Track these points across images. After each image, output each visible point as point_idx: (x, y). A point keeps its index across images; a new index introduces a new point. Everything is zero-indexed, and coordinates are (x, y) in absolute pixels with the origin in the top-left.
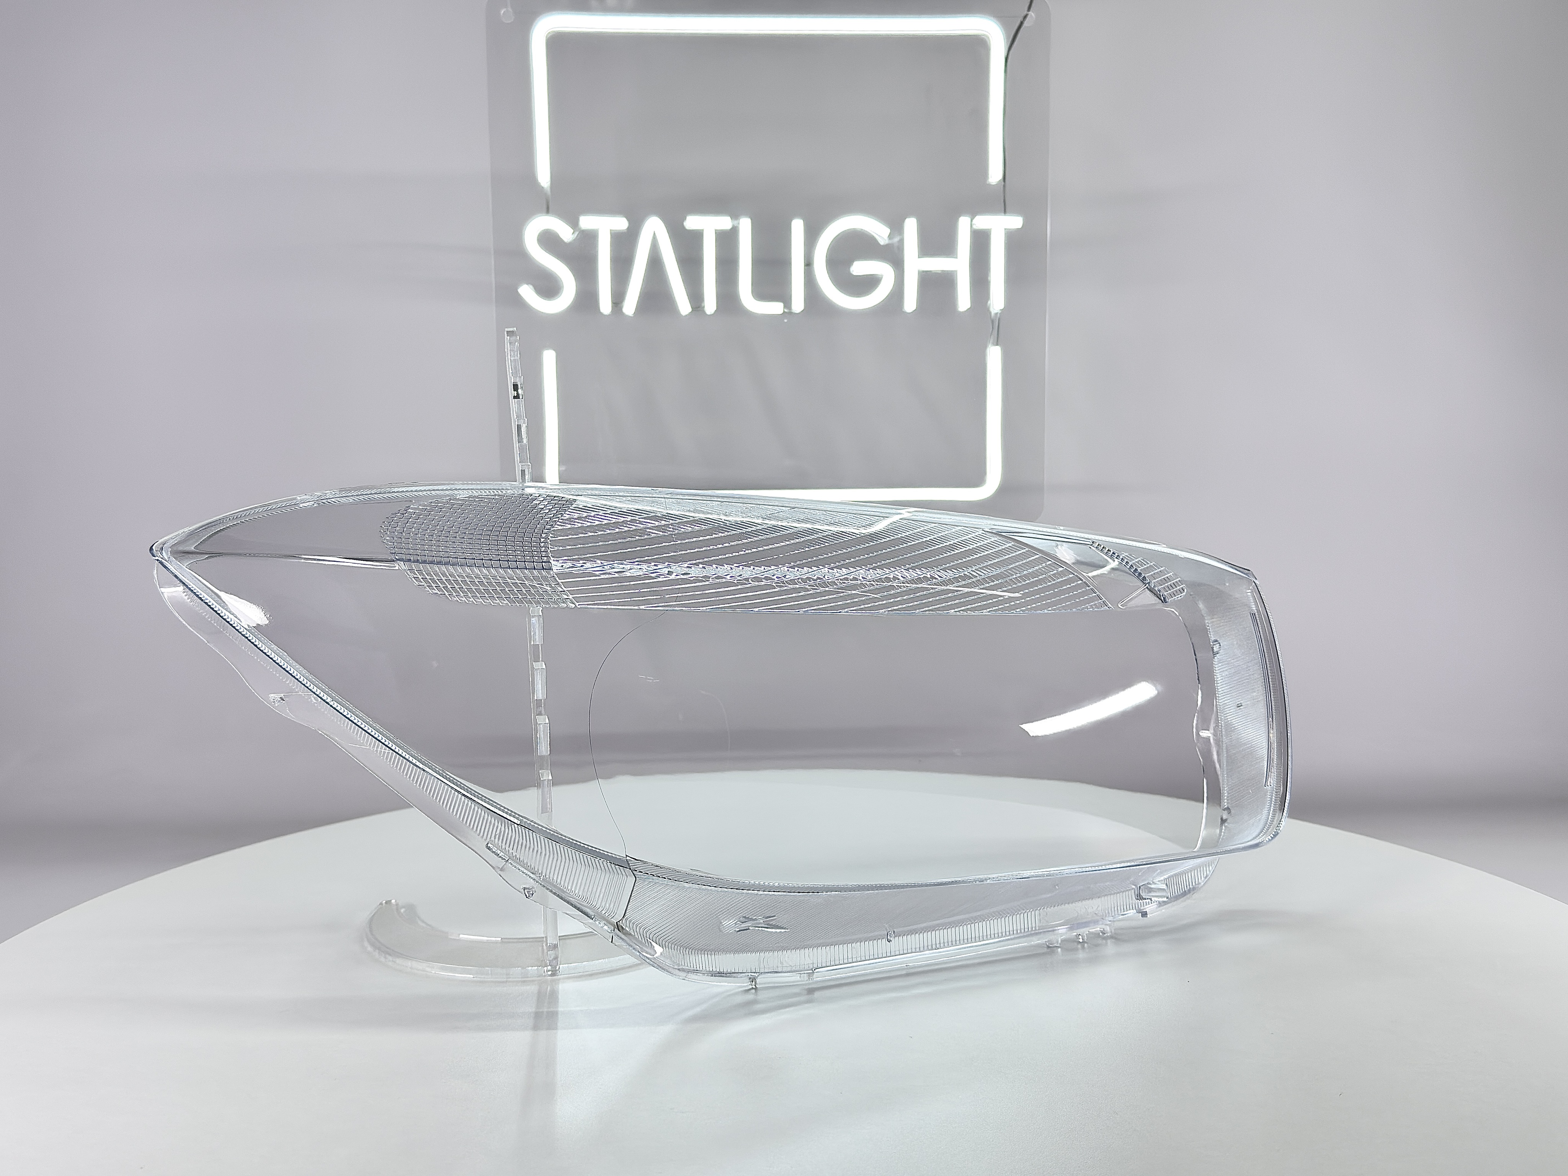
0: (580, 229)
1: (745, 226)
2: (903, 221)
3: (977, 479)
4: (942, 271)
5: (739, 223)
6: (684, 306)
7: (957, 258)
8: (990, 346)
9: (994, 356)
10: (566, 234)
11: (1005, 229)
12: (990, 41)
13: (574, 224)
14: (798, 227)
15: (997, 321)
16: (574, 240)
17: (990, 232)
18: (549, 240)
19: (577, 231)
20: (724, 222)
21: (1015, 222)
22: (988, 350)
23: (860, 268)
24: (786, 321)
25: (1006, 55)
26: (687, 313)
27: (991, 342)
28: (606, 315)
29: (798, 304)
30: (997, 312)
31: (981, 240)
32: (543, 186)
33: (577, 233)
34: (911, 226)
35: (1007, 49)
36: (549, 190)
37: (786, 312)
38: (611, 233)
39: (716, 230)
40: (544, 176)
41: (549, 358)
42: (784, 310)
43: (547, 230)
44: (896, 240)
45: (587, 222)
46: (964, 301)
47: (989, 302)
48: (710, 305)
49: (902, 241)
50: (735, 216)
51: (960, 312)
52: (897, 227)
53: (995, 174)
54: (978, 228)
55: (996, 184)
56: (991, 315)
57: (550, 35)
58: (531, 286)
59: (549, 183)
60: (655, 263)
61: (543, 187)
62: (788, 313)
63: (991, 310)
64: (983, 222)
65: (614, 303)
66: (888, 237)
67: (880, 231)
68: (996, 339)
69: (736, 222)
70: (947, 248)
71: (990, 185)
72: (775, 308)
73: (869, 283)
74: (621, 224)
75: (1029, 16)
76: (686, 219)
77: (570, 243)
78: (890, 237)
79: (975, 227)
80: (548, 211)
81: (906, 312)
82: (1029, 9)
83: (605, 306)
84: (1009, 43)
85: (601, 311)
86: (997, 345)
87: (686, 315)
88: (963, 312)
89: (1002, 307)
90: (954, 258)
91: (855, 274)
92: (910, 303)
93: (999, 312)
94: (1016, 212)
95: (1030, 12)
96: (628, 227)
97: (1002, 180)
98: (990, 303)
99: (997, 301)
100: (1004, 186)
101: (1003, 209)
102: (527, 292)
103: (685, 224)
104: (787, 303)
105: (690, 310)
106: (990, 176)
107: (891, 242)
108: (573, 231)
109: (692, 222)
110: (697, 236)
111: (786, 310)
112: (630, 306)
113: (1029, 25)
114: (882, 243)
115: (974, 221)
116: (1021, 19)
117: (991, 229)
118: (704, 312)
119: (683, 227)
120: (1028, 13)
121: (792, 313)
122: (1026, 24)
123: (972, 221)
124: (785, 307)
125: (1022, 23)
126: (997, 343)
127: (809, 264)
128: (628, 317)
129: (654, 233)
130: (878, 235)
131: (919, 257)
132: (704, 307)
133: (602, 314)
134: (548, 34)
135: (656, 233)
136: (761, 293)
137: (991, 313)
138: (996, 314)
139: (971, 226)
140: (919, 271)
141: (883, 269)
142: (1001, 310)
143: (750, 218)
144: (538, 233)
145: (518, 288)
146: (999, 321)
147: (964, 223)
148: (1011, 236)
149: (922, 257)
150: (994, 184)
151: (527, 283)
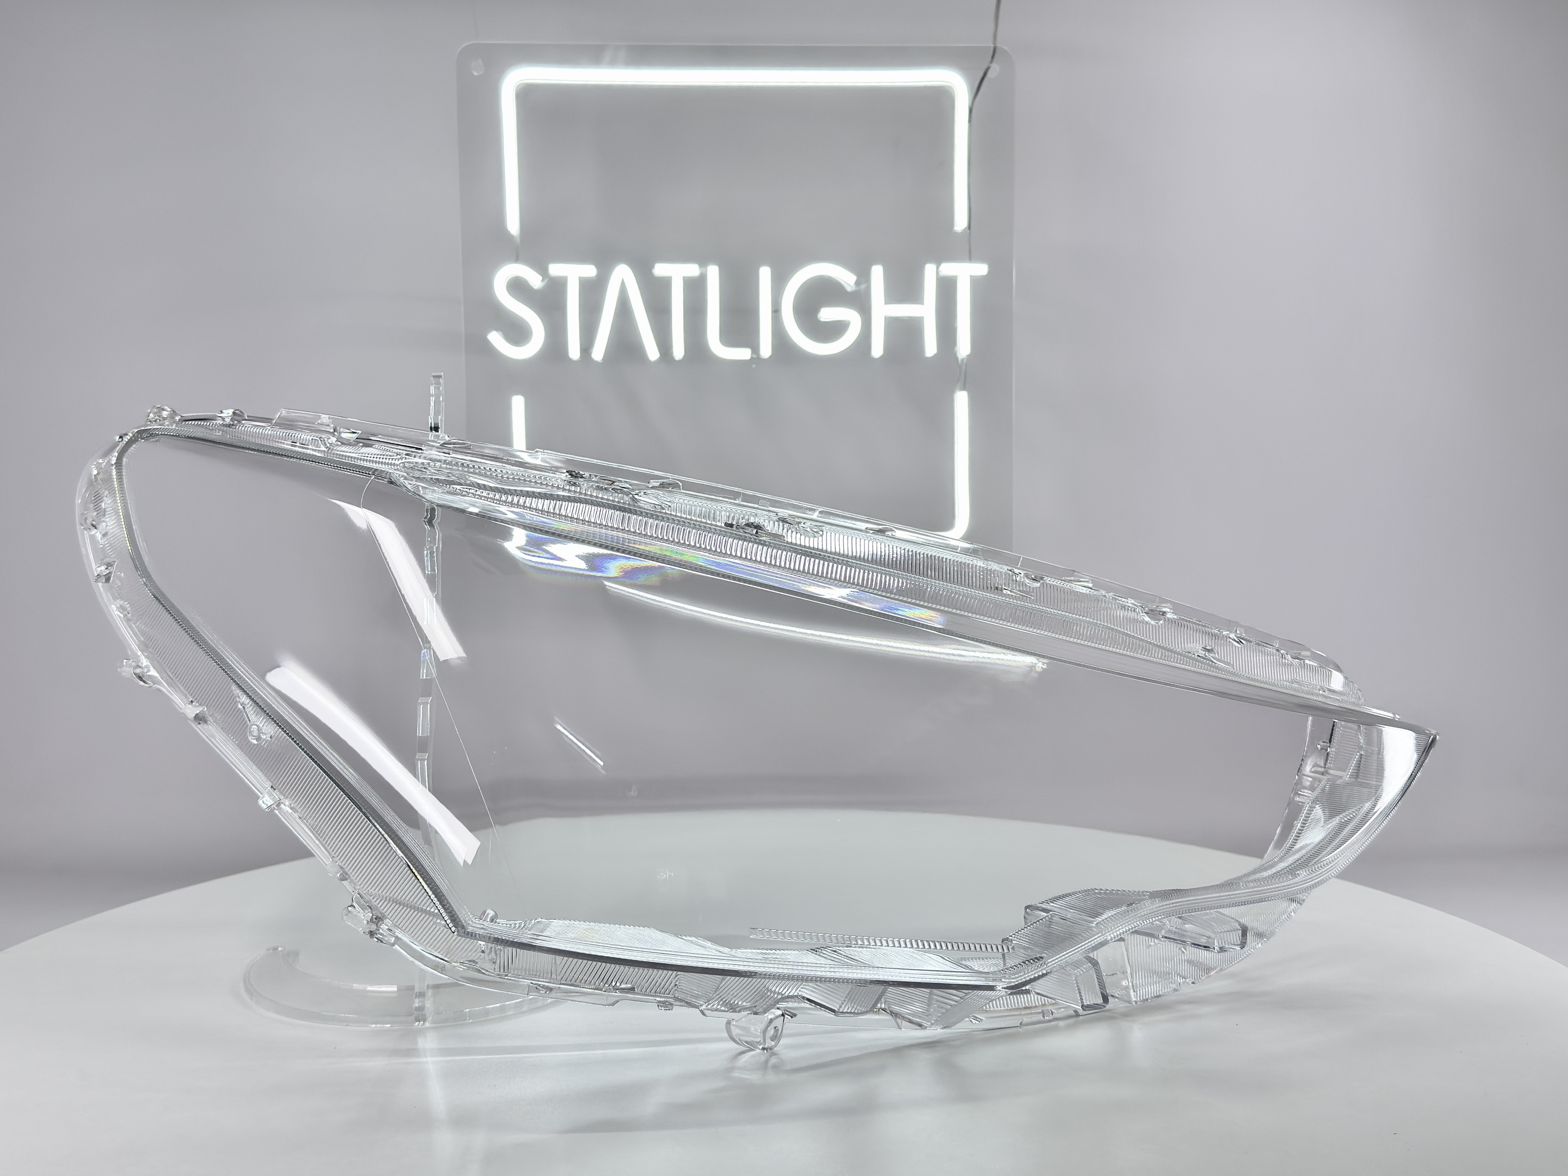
0: (548, 276)
1: (713, 273)
2: (869, 269)
3: (944, 521)
4: (908, 317)
5: (707, 271)
6: (653, 353)
7: (923, 304)
8: (957, 391)
9: (961, 400)
10: (535, 280)
11: (971, 276)
12: (954, 91)
13: (543, 271)
14: (765, 274)
15: (964, 367)
16: (544, 288)
17: (956, 279)
18: (518, 287)
19: (545, 278)
20: (692, 270)
21: (981, 269)
22: (955, 395)
23: (827, 314)
24: (754, 366)
25: (970, 107)
26: (656, 359)
27: (958, 387)
28: (575, 361)
29: (766, 350)
30: (962, 357)
31: (947, 287)
32: (512, 234)
33: (546, 281)
34: (877, 273)
35: (971, 101)
36: (518, 237)
37: (754, 358)
38: (580, 281)
39: (684, 277)
40: (513, 225)
41: (518, 404)
42: (752, 358)
43: (516, 277)
44: (863, 286)
45: (556, 269)
46: (931, 348)
47: (956, 348)
48: (679, 351)
49: (869, 288)
50: (703, 263)
51: (928, 358)
52: (863, 274)
53: (961, 223)
54: (943, 274)
55: (962, 232)
56: (958, 362)
57: (520, 86)
58: (501, 333)
59: (518, 232)
60: (624, 308)
61: (512, 236)
62: (756, 358)
63: (958, 355)
64: (948, 269)
65: (582, 349)
66: (855, 283)
67: (847, 278)
68: (963, 384)
69: (704, 270)
70: (914, 295)
71: (955, 232)
72: (743, 354)
73: (836, 330)
74: (590, 271)
75: (992, 66)
76: (653, 267)
77: (539, 290)
78: (857, 283)
79: (941, 274)
80: (517, 260)
81: (873, 358)
83: (574, 352)
84: (974, 93)
85: (570, 356)
86: (964, 390)
87: (655, 362)
88: (931, 357)
89: (969, 353)
90: (921, 304)
91: (822, 320)
92: (877, 350)
93: (966, 357)
94: (981, 260)
95: (993, 64)
96: (597, 275)
97: (968, 227)
98: (957, 350)
99: (964, 348)
100: (970, 233)
101: (968, 256)
102: (496, 339)
103: (654, 271)
104: (755, 349)
105: (658, 356)
106: (955, 224)
107: (858, 289)
108: (541, 278)
109: (661, 270)
110: (665, 284)
111: (754, 356)
112: (598, 353)
113: (992, 77)
114: (849, 289)
115: (941, 268)
116: (984, 71)
117: (957, 277)
118: (672, 358)
119: (653, 275)
120: (990, 64)
121: (760, 358)
122: (990, 75)
123: (938, 268)
124: (752, 354)
125: (985, 74)
126: (964, 388)
127: (776, 311)
128: (597, 362)
129: (623, 280)
130: (844, 282)
131: (885, 304)
132: (672, 353)
133: (570, 360)
134: (518, 86)
135: (624, 280)
136: (730, 337)
137: (957, 359)
138: (963, 360)
139: (937, 273)
140: (886, 318)
141: (850, 315)
142: (968, 356)
143: (717, 265)
144: (507, 280)
145: (487, 335)
146: (966, 365)
147: (930, 270)
148: (977, 283)
149: (888, 304)
150: (960, 232)
151: (496, 330)
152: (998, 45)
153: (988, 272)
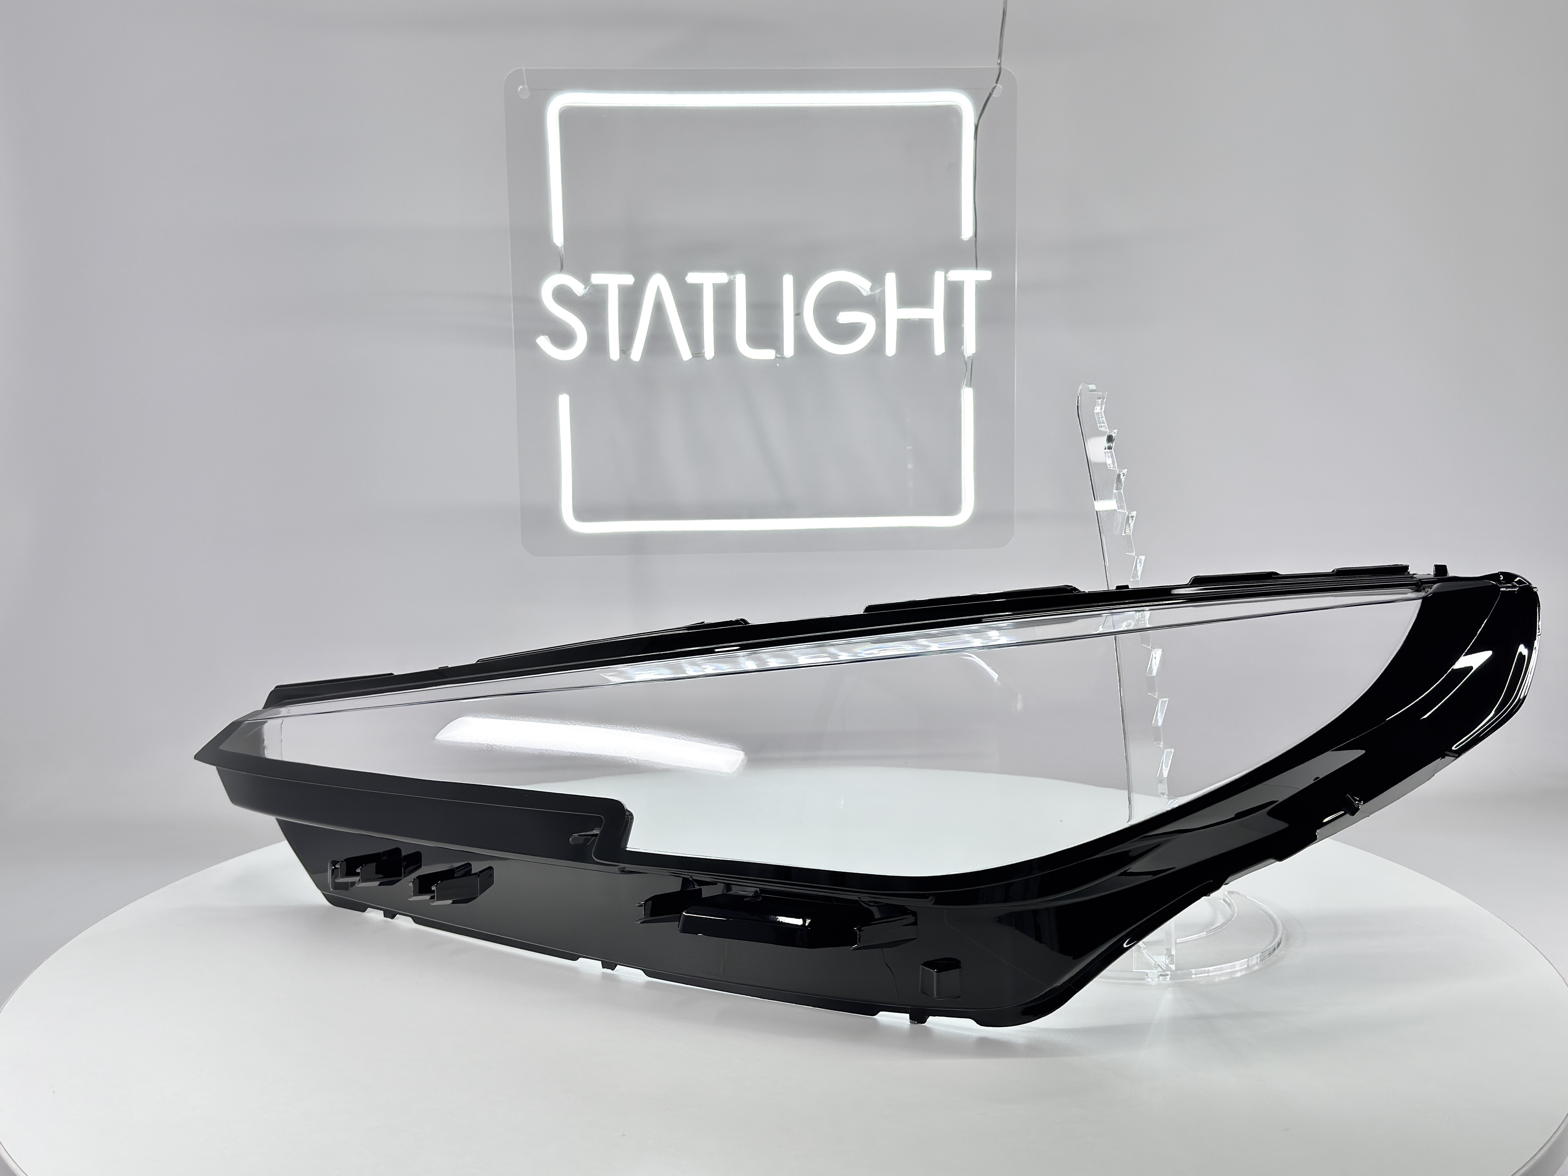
0: (592, 283)
1: (741, 280)
2: (885, 275)
3: (952, 506)
4: (920, 319)
5: (735, 278)
6: (686, 353)
7: (933, 308)
8: (964, 387)
9: (967, 395)
10: (578, 288)
11: (976, 281)
12: (961, 110)
13: (586, 280)
14: (788, 281)
15: (970, 363)
16: (586, 294)
18: (563, 296)
19: (588, 286)
20: (722, 278)
21: (986, 275)
22: (963, 389)
23: (845, 317)
24: (778, 365)
25: (976, 124)
26: (688, 359)
27: (965, 382)
28: (615, 361)
29: (789, 350)
30: (970, 355)
31: (954, 292)
32: (557, 245)
33: (588, 289)
34: (891, 279)
35: (978, 118)
36: (563, 248)
37: (777, 357)
38: (619, 288)
39: (714, 284)
40: (558, 238)
41: (564, 401)
42: (776, 356)
43: (561, 285)
44: (878, 291)
45: (597, 278)
46: (939, 347)
47: (963, 347)
48: (709, 351)
49: (883, 293)
50: (731, 271)
51: (936, 356)
52: (878, 280)
53: (967, 232)
54: (950, 280)
55: (968, 240)
56: (964, 360)
57: (563, 109)
58: (547, 337)
59: (563, 244)
60: (659, 315)
61: (558, 247)
62: (780, 358)
63: (965, 354)
64: (955, 275)
65: (622, 350)
66: (870, 289)
67: (863, 285)
68: (969, 380)
69: (732, 276)
70: (925, 300)
71: (962, 240)
72: (768, 354)
73: (852, 332)
74: (628, 279)
75: (997, 87)
76: (686, 275)
77: (582, 297)
78: (872, 289)
79: (949, 279)
80: (562, 269)
81: (886, 356)
82: (997, 82)
83: (614, 353)
84: (980, 113)
85: (611, 358)
86: (970, 387)
87: (687, 361)
88: (940, 355)
89: (974, 352)
90: (930, 308)
91: (841, 321)
92: (891, 349)
93: (972, 355)
94: (986, 267)
95: (998, 85)
96: (634, 283)
97: (974, 235)
98: (963, 349)
99: (970, 347)
100: (976, 240)
101: (975, 262)
102: (543, 342)
103: (686, 278)
104: (779, 349)
105: (691, 357)
106: (962, 233)
107: (872, 293)
108: (584, 286)
109: (693, 278)
110: (697, 289)
111: (778, 356)
112: (637, 353)
113: (997, 96)
114: (865, 295)
115: (949, 274)
116: (991, 91)
117: (962, 283)
118: (704, 356)
119: (685, 282)
120: (995, 85)
121: (783, 358)
122: (994, 95)
123: (946, 275)
124: (776, 354)
125: (991, 94)
126: (970, 385)
127: (798, 314)
128: (636, 362)
129: (658, 287)
130: (862, 288)
131: (898, 308)
132: (704, 353)
133: (612, 360)
134: (560, 110)
135: (660, 287)
136: (755, 340)
137: (965, 356)
138: (969, 357)
139: (946, 278)
140: (898, 320)
141: (867, 320)
142: (973, 354)
143: (744, 274)
144: (553, 287)
145: (536, 339)
146: (972, 363)
147: (939, 278)
148: (982, 289)
149: (900, 308)
150: (966, 240)
151: (543, 335)
152: (1003, 66)
153: (991, 279)
